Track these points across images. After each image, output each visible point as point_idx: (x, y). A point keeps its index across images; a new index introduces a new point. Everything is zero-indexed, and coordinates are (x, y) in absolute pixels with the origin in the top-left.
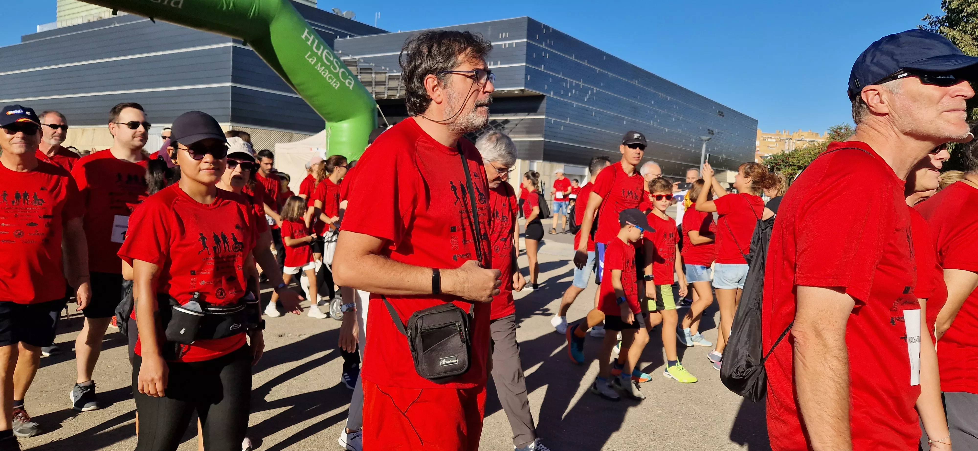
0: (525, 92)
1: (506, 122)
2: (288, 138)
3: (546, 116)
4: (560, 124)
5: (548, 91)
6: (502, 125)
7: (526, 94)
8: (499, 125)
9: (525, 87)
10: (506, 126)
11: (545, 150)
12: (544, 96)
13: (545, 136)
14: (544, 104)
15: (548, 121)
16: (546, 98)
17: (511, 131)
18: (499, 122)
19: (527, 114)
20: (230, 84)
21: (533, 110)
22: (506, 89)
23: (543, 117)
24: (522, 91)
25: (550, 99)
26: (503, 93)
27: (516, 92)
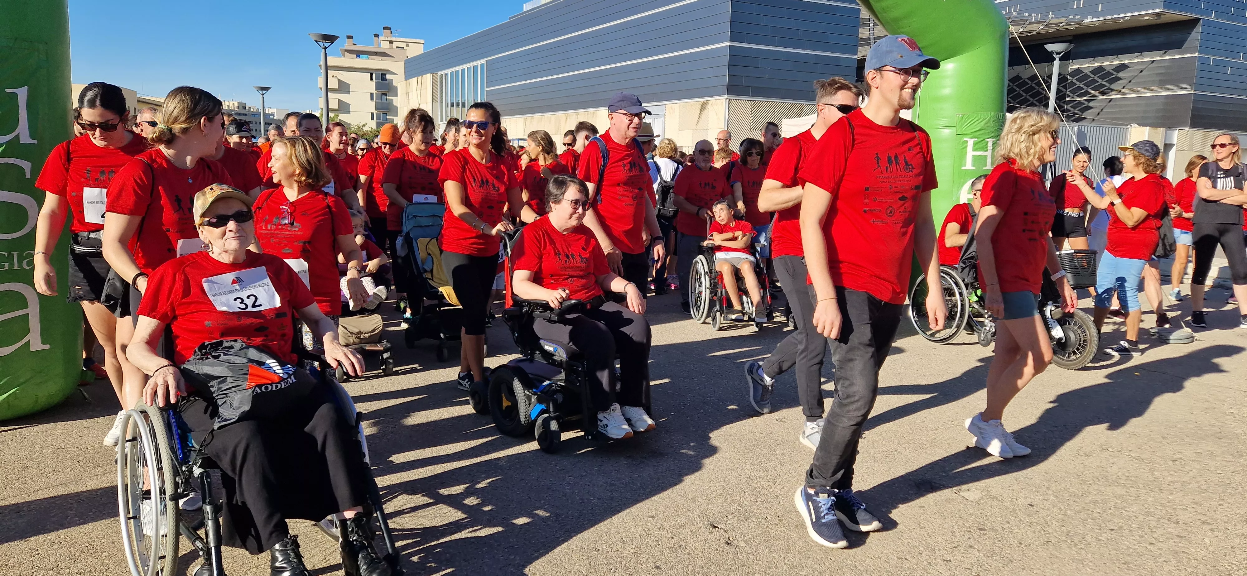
0: (1162, 16)
1: (1123, 67)
2: (797, 111)
3: (1200, 52)
4: (1225, 65)
5: (1207, 11)
6: (1115, 73)
7: (1164, 19)
8: (1109, 74)
9: (1164, 7)
10: (1120, 75)
11: (1194, 109)
12: (1198, 20)
13: (1197, 86)
14: (1197, 34)
15: (1203, 62)
16: (1201, 23)
17: (1130, 81)
18: (1107, 69)
19: (1162, 52)
20: (728, 43)
21: (1178, 45)
22: (1127, 15)
23: (1196, 55)
24: (1157, 14)
25: (1208, 24)
26: (1122, 20)
27: (1147, 18)
